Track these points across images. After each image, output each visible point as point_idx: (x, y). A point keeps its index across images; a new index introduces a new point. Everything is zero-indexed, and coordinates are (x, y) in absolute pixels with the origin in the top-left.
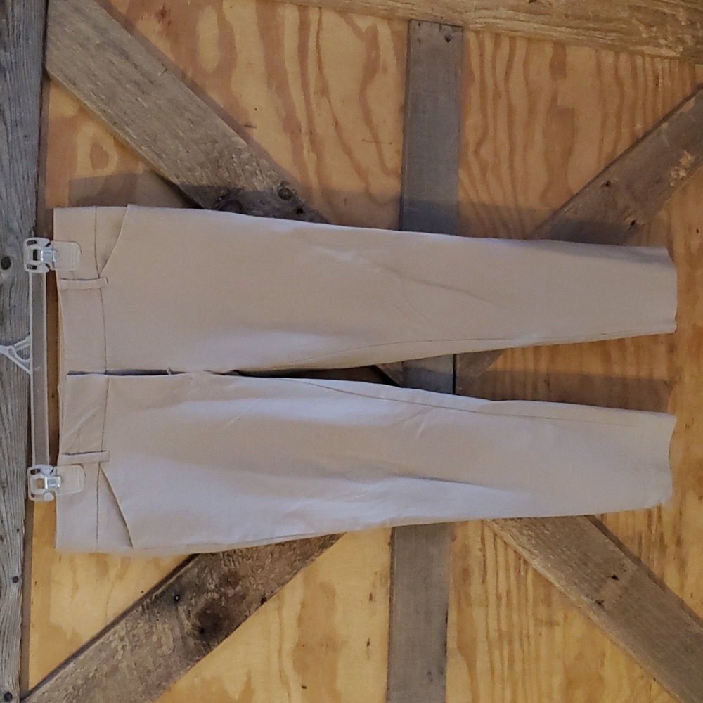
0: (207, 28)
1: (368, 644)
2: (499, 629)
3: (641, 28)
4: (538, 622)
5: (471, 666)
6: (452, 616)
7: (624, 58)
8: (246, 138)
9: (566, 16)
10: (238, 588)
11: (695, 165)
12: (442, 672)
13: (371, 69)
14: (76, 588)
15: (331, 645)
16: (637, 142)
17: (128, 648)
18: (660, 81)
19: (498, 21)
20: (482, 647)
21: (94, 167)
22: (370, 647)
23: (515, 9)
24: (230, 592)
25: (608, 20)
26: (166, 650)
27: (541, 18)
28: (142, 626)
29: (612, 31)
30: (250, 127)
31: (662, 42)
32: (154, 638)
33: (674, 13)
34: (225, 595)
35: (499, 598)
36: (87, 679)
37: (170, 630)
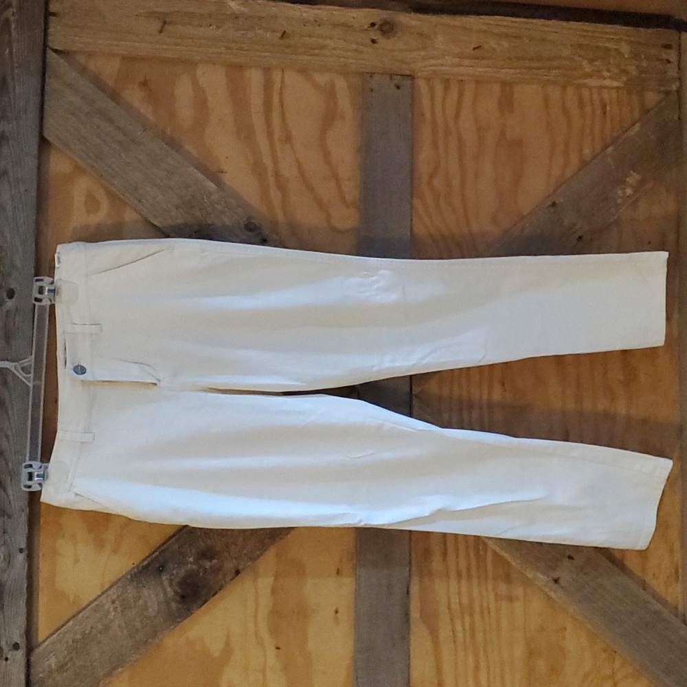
0: (183, 91)
1: (337, 612)
2: (460, 604)
3: (585, 63)
4: (498, 597)
5: (434, 632)
6: (415, 589)
7: (570, 92)
8: (219, 183)
9: (510, 59)
10: (215, 561)
11: (642, 182)
12: (406, 639)
13: (329, 118)
14: (76, 561)
15: (302, 612)
16: (584, 165)
17: (119, 610)
18: (608, 108)
19: (443, 68)
20: (445, 618)
21: (88, 212)
22: (338, 615)
23: (461, 56)
24: (208, 564)
25: (551, 59)
26: (151, 612)
27: (485, 62)
28: (131, 592)
29: (555, 68)
30: (222, 172)
31: (606, 74)
32: (141, 602)
33: (617, 47)
34: (204, 567)
35: (459, 574)
36: (84, 635)
37: (155, 596)
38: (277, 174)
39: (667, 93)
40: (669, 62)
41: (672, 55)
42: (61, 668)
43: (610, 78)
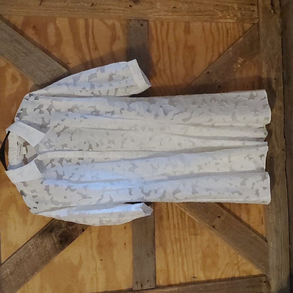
0: (51, 30)
1: (125, 244)
2: (175, 237)
3: (219, 13)
4: (190, 234)
5: (165, 251)
6: (157, 233)
7: (214, 24)
9: (188, 12)
10: (73, 226)
11: (244, 62)
13: (114, 39)
14: (16, 229)
16: (220, 55)
17: (35, 248)
18: (229, 31)
19: (161, 16)
20: (169, 244)
21: (13, 83)
22: (126, 245)
23: (167, 11)
24: (71, 228)
25: (205, 11)
26: (48, 249)
27: (177, 13)
28: (39, 241)
29: (207, 15)
30: (69, 63)
31: (228, 17)
32: (44, 244)
33: (232, 5)
34: (69, 229)
35: (174, 226)
36: (21, 259)
37: (49, 242)
39: (254, 24)
40: (253, 11)
41: (255, 8)
42: (12, 273)
43: (230, 19)
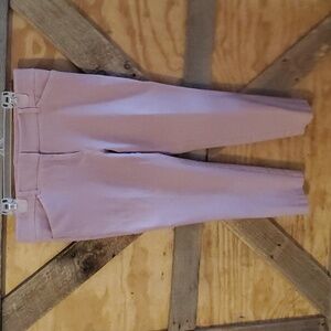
2: (224, 268)
4: (242, 265)
5: (210, 283)
6: (202, 262)
8: (109, 39)
10: (102, 251)
11: (328, 50)
12: (196, 287)
14: (26, 251)
15: (145, 275)
17: (51, 277)
20: (215, 276)
22: (163, 276)
24: (98, 252)
26: (67, 278)
32: (63, 273)
34: (96, 254)
37: (70, 269)
38: (141, 35)
42: (18, 309)
